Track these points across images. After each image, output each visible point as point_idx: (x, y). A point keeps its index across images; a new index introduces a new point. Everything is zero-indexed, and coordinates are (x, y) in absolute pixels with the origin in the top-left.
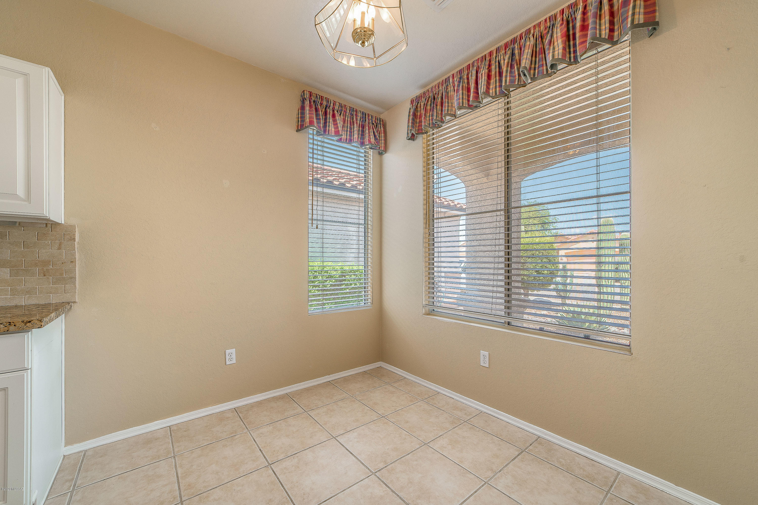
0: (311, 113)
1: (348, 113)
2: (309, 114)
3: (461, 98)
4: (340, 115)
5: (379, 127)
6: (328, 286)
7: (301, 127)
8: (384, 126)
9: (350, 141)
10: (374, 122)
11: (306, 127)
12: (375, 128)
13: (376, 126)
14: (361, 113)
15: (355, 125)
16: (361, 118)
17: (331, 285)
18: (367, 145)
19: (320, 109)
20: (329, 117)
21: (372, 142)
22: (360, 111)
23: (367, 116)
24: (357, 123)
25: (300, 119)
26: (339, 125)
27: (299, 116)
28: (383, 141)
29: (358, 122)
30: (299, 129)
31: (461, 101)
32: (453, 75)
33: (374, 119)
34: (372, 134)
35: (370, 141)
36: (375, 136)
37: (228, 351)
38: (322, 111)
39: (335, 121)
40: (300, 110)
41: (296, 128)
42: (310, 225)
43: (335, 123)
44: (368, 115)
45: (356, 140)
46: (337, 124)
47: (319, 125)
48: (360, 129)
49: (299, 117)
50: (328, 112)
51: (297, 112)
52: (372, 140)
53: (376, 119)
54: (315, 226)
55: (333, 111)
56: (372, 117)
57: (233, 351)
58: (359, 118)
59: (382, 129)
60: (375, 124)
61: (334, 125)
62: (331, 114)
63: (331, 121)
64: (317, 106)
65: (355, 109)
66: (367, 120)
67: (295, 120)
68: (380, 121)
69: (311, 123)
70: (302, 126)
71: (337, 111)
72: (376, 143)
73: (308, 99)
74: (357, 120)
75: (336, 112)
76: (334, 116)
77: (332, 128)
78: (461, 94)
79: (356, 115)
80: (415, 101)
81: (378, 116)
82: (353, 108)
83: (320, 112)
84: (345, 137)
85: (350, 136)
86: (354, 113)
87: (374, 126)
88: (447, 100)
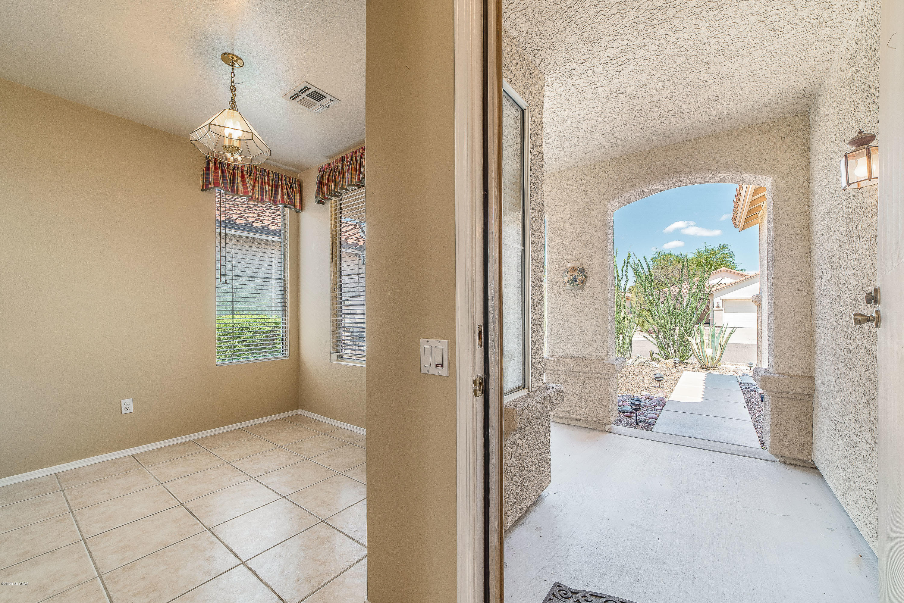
0: (216, 174)
1: (259, 174)
2: (214, 176)
3: (350, 178)
4: (250, 176)
5: (295, 187)
6: (257, 341)
7: (205, 188)
8: (300, 186)
9: (262, 200)
10: (288, 183)
11: (211, 188)
12: (289, 189)
13: (291, 186)
14: (273, 173)
15: (267, 185)
16: (273, 178)
17: (261, 340)
18: (280, 204)
19: (227, 170)
20: (238, 179)
21: (285, 202)
22: (273, 172)
23: (280, 177)
24: (269, 184)
25: (205, 180)
26: (248, 186)
27: (204, 176)
28: (298, 201)
29: (271, 182)
30: (204, 188)
31: (350, 179)
32: (347, 155)
33: (288, 180)
34: (285, 194)
35: (283, 201)
36: (289, 196)
37: (123, 402)
38: (229, 173)
39: (244, 181)
40: (205, 171)
41: (201, 188)
42: (218, 280)
43: (245, 183)
44: (282, 176)
45: (267, 199)
46: (246, 184)
47: (226, 186)
48: (273, 188)
49: (204, 178)
50: (236, 173)
51: (201, 173)
52: (285, 200)
53: (290, 179)
54: (223, 281)
55: (242, 172)
56: (286, 177)
57: (130, 400)
58: (271, 179)
59: (297, 189)
60: (289, 184)
61: (243, 185)
62: (240, 175)
63: (239, 181)
64: (223, 168)
65: (266, 170)
66: (280, 180)
67: (200, 180)
68: (295, 181)
69: (216, 185)
70: (207, 186)
71: (247, 173)
72: (290, 203)
73: (214, 161)
74: (268, 180)
75: (245, 173)
76: (243, 176)
77: (240, 188)
78: (350, 174)
79: (268, 176)
80: (323, 169)
81: (293, 177)
82: (265, 169)
83: (227, 174)
84: (257, 196)
85: (262, 195)
86: (266, 175)
87: (288, 186)
88: (342, 176)
